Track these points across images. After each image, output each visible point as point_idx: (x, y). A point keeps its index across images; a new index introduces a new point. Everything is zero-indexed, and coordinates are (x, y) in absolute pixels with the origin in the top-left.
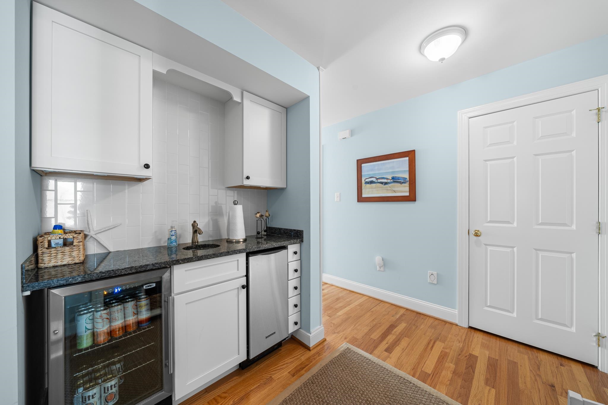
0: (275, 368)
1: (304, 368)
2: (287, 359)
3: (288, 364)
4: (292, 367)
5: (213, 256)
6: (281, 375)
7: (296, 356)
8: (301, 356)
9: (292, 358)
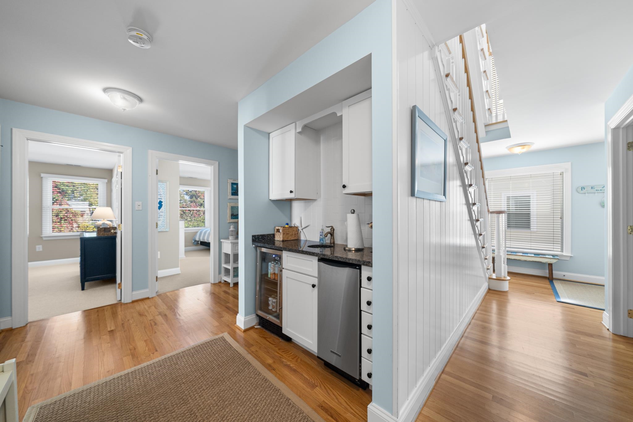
0: (329, 388)
1: (332, 417)
2: (342, 397)
3: (336, 400)
4: (332, 404)
5: (295, 251)
6: (319, 394)
7: (350, 407)
8: (351, 413)
9: (347, 403)
